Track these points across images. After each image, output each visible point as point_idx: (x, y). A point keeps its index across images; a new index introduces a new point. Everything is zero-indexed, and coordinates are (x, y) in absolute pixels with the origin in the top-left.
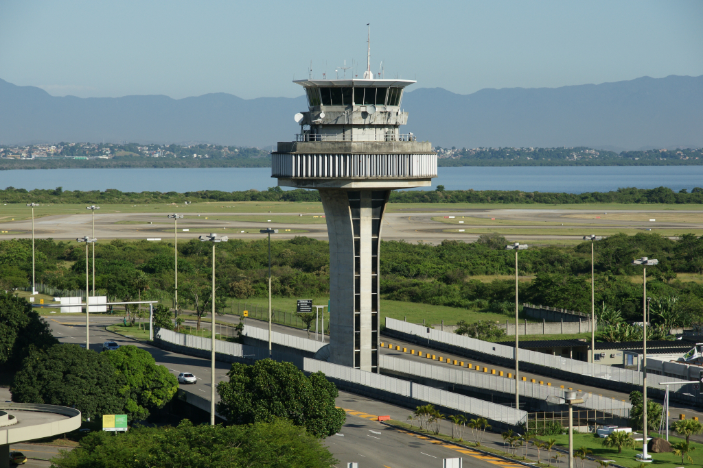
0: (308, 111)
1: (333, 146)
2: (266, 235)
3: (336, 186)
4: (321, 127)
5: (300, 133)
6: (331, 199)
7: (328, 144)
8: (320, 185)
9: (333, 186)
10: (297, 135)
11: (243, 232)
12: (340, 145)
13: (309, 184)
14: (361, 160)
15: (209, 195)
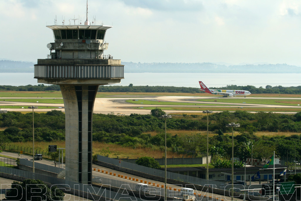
0: (54, 42)
1: (67, 61)
2: (31, 110)
3: (69, 83)
4: (61, 51)
5: (49, 54)
6: (66, 90)
7: (64, 60)
8: (60, 83)
9: (67, 83)
10: (48, 55)
11: (23, 108)
12: (71, 61)
13: (55, 82)
14: (82, 69)
15: (6, 88)
